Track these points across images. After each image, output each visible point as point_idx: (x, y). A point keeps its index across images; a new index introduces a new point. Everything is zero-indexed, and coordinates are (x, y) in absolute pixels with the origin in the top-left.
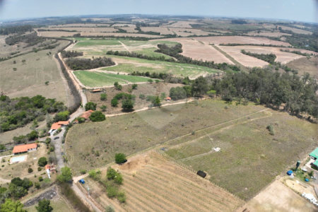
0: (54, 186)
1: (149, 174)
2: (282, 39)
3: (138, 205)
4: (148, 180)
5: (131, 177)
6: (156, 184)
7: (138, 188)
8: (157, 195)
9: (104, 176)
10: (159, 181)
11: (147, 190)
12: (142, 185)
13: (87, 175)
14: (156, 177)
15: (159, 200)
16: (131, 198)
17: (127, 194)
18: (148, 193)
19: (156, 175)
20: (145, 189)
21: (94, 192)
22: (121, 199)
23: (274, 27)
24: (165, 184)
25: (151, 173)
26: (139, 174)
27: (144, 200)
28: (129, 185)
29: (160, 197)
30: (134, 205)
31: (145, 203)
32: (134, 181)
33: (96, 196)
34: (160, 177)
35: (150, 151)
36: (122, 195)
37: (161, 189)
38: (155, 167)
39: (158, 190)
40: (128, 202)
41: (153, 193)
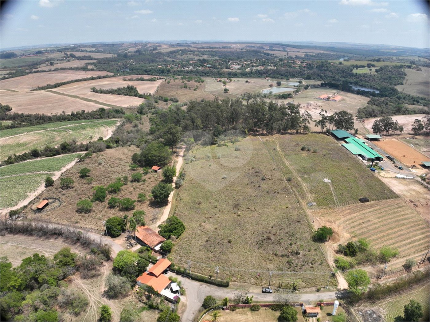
2: (90, 67)
3: (399, 247)
8: (388, 233)
18: (383, 237)
22: (388, 255)
23: (63, 54)
29: (391, 232)
30: (400, 250)
37: (379, 227)
40: (394, 252)
41: (384, 234)
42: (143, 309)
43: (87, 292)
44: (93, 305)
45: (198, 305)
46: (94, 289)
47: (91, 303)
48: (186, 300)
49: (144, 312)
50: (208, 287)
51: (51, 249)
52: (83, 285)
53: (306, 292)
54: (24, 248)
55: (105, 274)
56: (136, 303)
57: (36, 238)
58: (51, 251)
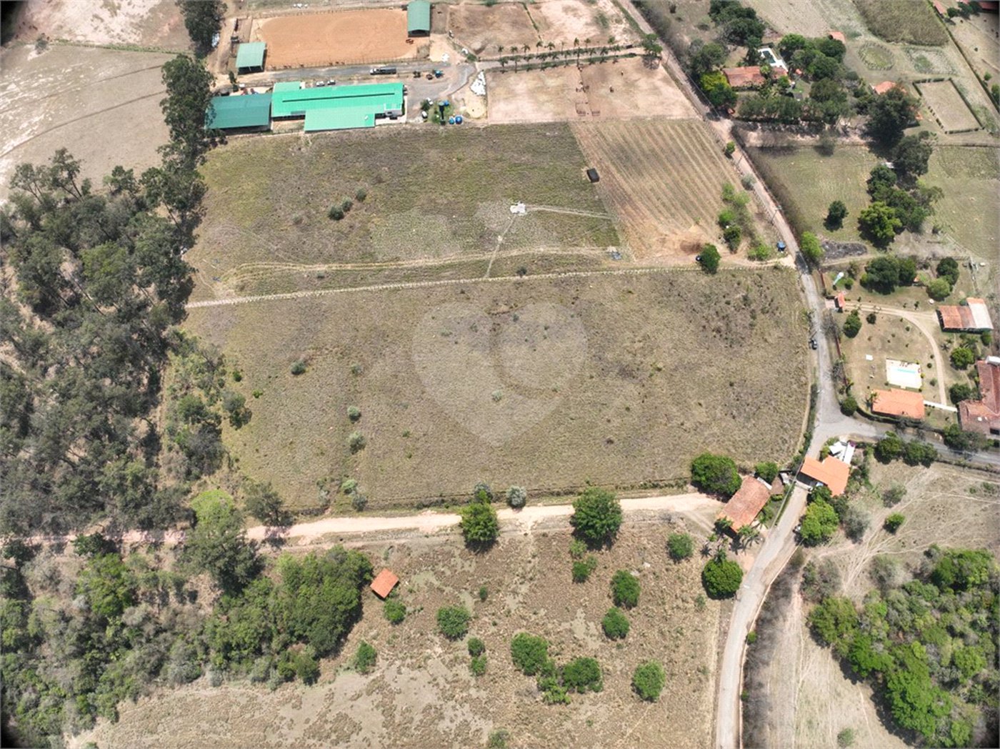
0: (825, 265)
1: (673, 215)
3: (709, 179)
4: (679, 206)
5: (702, 222)
6: (671, 195)
7: (699, 200)
8: (679, 178)
9: (744, 245)
10: (662, 196)
11: (688, 192)
12: (692, 202)
13: (771, 263)
14: (664, 205)
15: (678, 172)
16: (714, 191)
17: (718, 197)
18: (689, 187)
19: (662, 208)
20: (690, 196)
21: (763, 224)
22: (729, 197)
24: (657, 189)
25: (666, 214)
26: (687, 222)
27: (697, 180)
28: (711, 210)
29: (675, 174)
30: (714, 179)
31: (700, 177)
32: (702, 214)
33: (761, 215)
34: (658, 203)
35: (644, 263)
36: (725, 200)
37: (666, 184)
38: (656, 223)
39: (672, 184)
40: (719, 188)
41: (682, 184)
42: (867, 483)
43: (859, 568)
44: (876, 550)
45: (848, 421)
46: (853, 559)
47: (874, 553)
48: (845, 435)
49: (871, 481)
50: (821, 411)
51: (790, 677)
52: (850, 579)
53: (807, 303)
54: (798, 734)
55: (825, 554)
56: (862, 494)
57: (768, 728)
58: (794, 674)
